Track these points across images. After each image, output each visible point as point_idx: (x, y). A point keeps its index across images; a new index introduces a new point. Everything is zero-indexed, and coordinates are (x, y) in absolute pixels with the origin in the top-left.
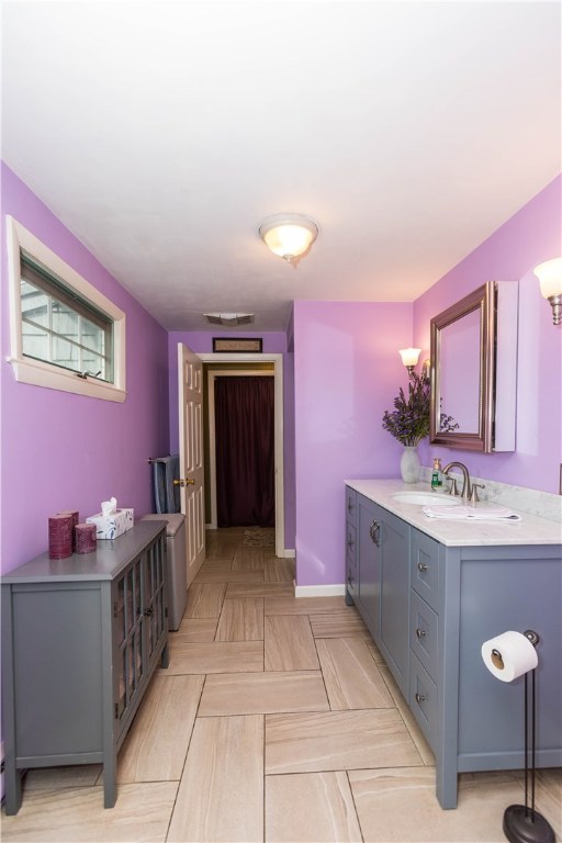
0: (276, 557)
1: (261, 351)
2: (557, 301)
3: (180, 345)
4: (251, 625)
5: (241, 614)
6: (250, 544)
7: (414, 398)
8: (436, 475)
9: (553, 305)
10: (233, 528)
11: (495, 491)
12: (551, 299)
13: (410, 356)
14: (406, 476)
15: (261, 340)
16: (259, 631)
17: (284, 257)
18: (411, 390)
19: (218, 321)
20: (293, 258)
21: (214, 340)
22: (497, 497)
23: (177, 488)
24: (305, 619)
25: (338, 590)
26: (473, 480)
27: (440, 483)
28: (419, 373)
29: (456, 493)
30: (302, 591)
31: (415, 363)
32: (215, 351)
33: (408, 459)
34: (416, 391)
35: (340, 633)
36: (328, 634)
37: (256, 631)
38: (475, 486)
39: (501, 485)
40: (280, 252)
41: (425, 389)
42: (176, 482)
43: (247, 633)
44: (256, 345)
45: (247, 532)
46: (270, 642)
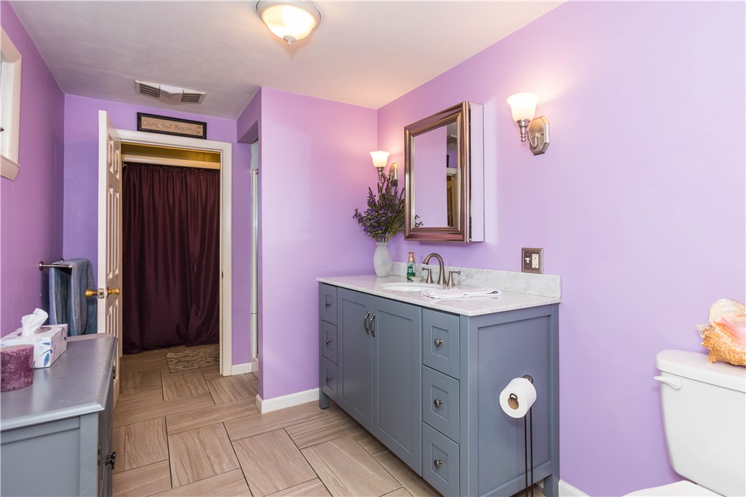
0: (222, 376)
1: (204, 137)
2: (523, 124)
3: (103, 115)
4: (218, 455)
5: (199, 447)
6: (180, 367)
7: (383, 196)
8: (411, 267)
9: (521, 127)
10: (146, 353)
11: (467, 276)
12: (519, 122)
13: (380, 158)
14: (380, 270)
15: (205, 125)
16: (231, 460)
17: (285, 39)
18: (380, 190)
19: (155, 93)
20: (294, 41)
21: (139, 116)
22: (469, 280)
23: (92, 301)
24: (282, 433)
25: (311, 395)
26: (447, 269)
27: (414, 275)
28: (387, 174)
29: (432, 282)
30: (269, 405)
31: (384, 165)
32: (139, 129)
33: (381, 254)
34: (384, 191)
35: (324, 437)
36: (316, 440)
37: (226, 460)
38: (451, 273)
39: (473, 270)
40: (280, 32)
41: (393, 190)
42: (88, 293)
43: (216, 466)
44: (198, 130)
45: (169, 355)
46: (249, 467)
